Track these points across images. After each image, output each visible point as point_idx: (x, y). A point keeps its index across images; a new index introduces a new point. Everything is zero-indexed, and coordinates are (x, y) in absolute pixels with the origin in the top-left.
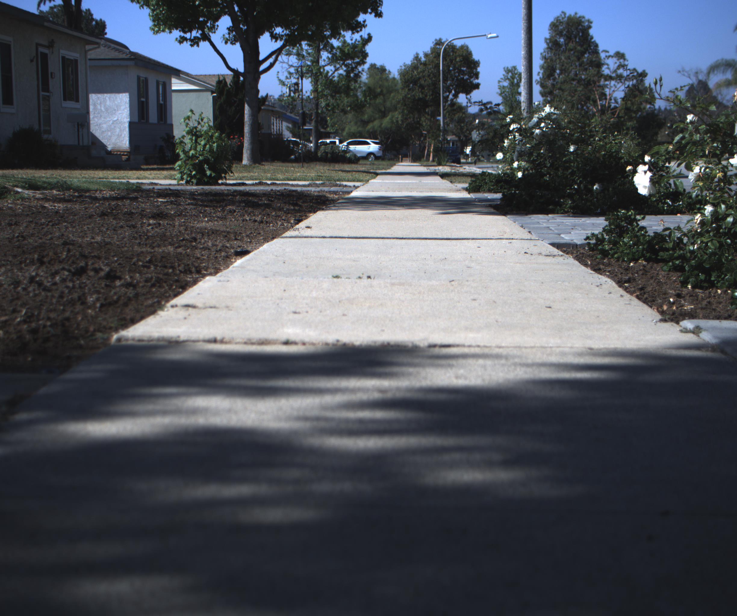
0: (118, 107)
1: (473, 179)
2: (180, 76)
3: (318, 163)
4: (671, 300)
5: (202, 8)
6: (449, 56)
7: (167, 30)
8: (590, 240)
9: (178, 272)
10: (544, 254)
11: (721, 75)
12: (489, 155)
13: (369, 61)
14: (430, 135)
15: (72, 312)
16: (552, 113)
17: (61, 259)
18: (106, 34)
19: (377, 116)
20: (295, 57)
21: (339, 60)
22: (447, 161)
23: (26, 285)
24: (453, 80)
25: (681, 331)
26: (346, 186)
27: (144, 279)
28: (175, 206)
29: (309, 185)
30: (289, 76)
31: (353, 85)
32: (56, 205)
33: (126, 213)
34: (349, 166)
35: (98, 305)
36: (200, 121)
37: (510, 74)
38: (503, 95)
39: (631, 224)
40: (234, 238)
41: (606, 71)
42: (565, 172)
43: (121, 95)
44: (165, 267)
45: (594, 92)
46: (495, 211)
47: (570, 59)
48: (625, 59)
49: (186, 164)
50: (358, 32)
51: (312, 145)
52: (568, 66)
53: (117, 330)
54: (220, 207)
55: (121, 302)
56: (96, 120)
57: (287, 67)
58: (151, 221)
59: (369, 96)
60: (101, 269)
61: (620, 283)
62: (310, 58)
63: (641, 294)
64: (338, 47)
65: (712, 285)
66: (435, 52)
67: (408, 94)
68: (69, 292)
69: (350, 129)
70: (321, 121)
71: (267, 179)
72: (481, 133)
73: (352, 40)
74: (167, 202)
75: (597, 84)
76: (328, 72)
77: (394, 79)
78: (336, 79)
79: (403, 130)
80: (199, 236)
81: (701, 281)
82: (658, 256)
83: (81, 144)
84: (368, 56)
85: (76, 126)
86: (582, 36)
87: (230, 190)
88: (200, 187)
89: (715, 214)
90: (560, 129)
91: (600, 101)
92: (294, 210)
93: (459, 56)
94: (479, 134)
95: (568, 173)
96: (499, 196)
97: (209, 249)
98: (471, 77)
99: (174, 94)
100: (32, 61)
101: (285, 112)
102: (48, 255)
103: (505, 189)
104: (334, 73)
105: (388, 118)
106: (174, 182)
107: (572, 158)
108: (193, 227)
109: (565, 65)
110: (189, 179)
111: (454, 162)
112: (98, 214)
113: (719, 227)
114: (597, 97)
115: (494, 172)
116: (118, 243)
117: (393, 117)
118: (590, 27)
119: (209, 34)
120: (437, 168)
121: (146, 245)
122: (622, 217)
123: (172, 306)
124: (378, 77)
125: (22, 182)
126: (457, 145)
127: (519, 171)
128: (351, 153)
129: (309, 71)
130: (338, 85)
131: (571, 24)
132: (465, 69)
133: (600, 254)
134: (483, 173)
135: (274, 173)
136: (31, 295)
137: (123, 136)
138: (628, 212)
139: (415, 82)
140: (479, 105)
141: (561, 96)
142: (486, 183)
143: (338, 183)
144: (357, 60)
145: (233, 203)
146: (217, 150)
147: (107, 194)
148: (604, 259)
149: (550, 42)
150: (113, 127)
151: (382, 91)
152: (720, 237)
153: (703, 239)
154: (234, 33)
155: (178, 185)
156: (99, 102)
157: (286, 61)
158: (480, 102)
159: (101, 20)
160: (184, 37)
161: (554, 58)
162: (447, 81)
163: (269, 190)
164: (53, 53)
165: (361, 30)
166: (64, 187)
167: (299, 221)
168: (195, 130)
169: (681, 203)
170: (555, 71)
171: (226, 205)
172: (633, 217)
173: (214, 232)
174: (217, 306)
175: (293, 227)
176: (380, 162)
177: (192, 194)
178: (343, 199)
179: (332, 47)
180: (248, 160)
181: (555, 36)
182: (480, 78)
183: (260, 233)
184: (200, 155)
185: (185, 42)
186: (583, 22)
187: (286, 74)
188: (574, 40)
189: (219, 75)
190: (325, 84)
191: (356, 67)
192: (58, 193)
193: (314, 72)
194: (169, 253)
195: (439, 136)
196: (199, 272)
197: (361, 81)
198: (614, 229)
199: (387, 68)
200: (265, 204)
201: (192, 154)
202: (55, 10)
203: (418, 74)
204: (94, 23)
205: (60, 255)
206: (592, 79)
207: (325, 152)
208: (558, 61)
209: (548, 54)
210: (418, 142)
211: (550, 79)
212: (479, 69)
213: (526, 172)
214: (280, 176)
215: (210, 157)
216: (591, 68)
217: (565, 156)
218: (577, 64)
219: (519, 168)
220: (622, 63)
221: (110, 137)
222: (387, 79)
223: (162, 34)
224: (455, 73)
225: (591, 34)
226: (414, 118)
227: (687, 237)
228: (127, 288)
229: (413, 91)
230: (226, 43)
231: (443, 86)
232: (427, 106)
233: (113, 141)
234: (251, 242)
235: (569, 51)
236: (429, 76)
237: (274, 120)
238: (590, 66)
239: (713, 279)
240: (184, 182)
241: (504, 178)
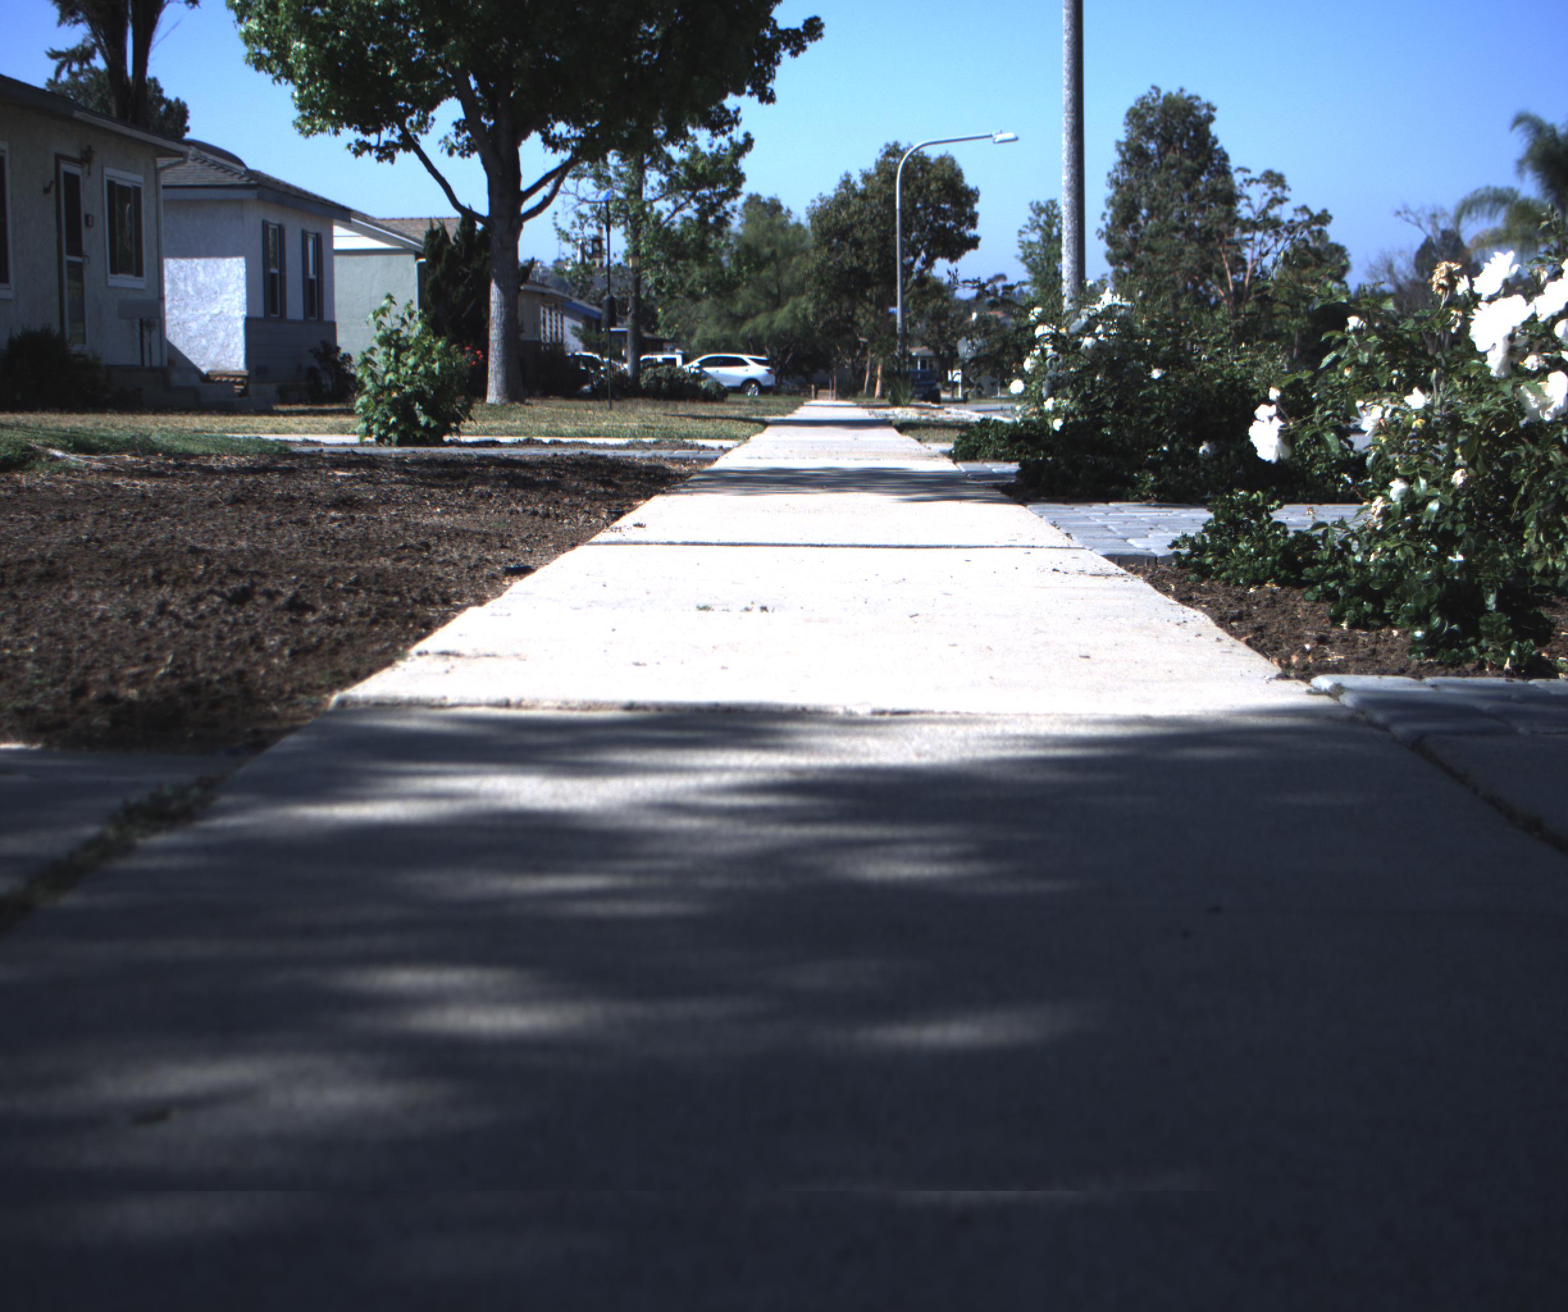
0: (223, 285)
1: (964, 434)
2: (350, 221)
3: (640, 400)
4: (1308, 647)
5: (401, 81)
6: (915, 178)
7: (329, 127)
8: (1180, 547)
9: (410, 601)
10: (1088, 572)
11: (1485, 220)
12: (993, 384)
13: (747, 189)
14: (876, 345)
15: (246, 661)
16: (1115, 305)
17: (196, 576)
18: (188, 129)
19: (763, 305)
20: (592, 181)
21: (685, 188)
22: (912, 397)
23: (154, 617)
24: (923, 229)
25: (1309, 692)
26: (704, 447)
27: (358, 610)
28: (371, 486)
29: (628, 446)
30: (577, 222)
31: (713, 241)
32: (136, 482)
33: (279, 498)
34: (709, 406)
35: (286, 652)
36: (407, 318)
37: (1043, 217)
38: (1029, 260)
39: (1258, 518)
40: (498, 544)
41: (1244, 211)
42: (1145, 419)
43: (228, 260)
44: (385, 593)
45: (1220, 254)
46: (1004, 496)
47: (1168, 185)
48: (1284, 187)
49: (378, 402)
50: (724, 133)
51: (626, 366)
52: (1164, 202)
53: (331, 690)
54: (459, 487)
55: (325, 647)
56: (176, 312)
57: (575, 202)
58: (333, 514)
59: (746, 264)
60: (279, 593)
61: (1222, 621)
62: (623, 184)
63: (1255, 638)
64: (683, 162)
65: (1387, 622)
66: (885, 170)
67: (829, 259)
68: (231, 630)
69: (705, 333)
70: (645, 316)
71: (540, 434)
72: (976, 342)
73: (711, 146)
74: (353, 477)
75: (1227, 238)
76: (660, 214)
77: (798, 226)
78: (677, 226)
79: (817, 334)
80: (433, 541)
81: (1367, 615)
82: (1302, 575)
83: (147, 364)
84: (744, 180)
85: (137, 326)
86: (1194, 137)
87: (470, 455)
88: (409, 449)
89: (1408, 496)
90: (1133, 337)
91: (1232, 274)
92: (606, 493)
93: (936, 179)
94: (973, 344)
95: (1149, 421)
96: (1013, 467)
97: (455, 564)
98: (961, 224)
99: (337, 259)
100: (47, 191)
101: (567, 295)
102: (169, 570)
103: (1027, 453)
104: (673, 215)
105: (786, 309)
106: (354, 439)
107: (1157, 391)
108: (417, 524)
109: (1160, 197)
110: (382, 432)
111: (925, 399)
112: (226, 500)
113: (1416, 521)
114: (1227, 266)
115: (1007, 420)
116: (282, 552)
117: (796, 306)
118: (1211, 119)
119: (416, 137)
120: (889, 411)
121: (336, 555)
122: (1239, 504)
123: (420, 654)
124: (765, 223)
125: (62, 438)
126: (931, 366)
127: (1057, 417)
128: (709, 381)
129: (622, 208)
130: (682, 239)
131: (1171, 113)
132: (947, 206)
133: (1194, 572)
134: (984, 422)
135: (553, 421)
136: (167, 634)
137: (232, 346)
138: (1251, 495)
139: (843, 233)
140: (973, 288)
141: (1149, 263)
142: (990, 442)
143: (688, 441)
144: (721, 188)
145: (484, 480)
146: (441, 373)
147: (233, 462)
148: (1202, 582)
149: (1128, 150)
150: (210, 327)
151: (774, 253)
152: (1419, 540)
153: (1386, 543)
154: (468, 133)
155: (362, 444)
156: (182, 275)
157: (572, 189)
158: (975, 281)
159: (177, 100)
160: (364, 142)
161: (1136, 184)
162: (911, 232)
163: (550, 454)
164: (89, 174)
165: (731, 129)
166: (143, 446)
167: (619, 515)
168: (395, 337)
169: (1370, 480)
170: (1138, 212)
171: (471, 485)
172: (1260, 504)
173: (459, 534)
174: (498, 652)
175: (608, 525)
176: (771, 399)
177: (399, 462)
178: (699, 472)
179: (670, 161)
180: (499, 394)
181: (1138, 138)
182: (979, 227)
183: (546, 537)
184: (405, 383)
185: (366, 153)
186: (1197, 108)
187: (572, 217)
188: (1178, 144)
189: (430, 219)
190: (655, 238)
191: (720, 203)
192: (134, 459)
193: (631, 213)
194: (385, 570)
195: (894, 347)
196: (446, 601)
197: (729, 234)
198: (1224, 526)
199: (785, 204)
200: (547, 482)
201: (391, 381)
202: (82, 79)
203: (850, 216)
204: (163, 108)
205: (192, 570)
206: (1215, 228)
207: (655, 377)
208: (1144, 190)
209: (1123, 174)
210: (849, 361)
211: (1126, 228)
212: (977, 207)
213: (1071, 420)
214: (567, 427)
215: (427, 388)
216: (1213, 205)
217: (1144, 387)
218: (1185, 196)
219: (1056, 412)
220: (1279, 196)
221: (206, 348)
222: (783, 228)
223: (320, 136)
224: (926, 215)
225: (1213, 134)
226: (840, 309)
227: (1358, 539)
228: (332, 625)
229: (839, 252)
230: (450, 153)
231: (902, 242)
232: (869, 285)
233: (212, 356)
234: (531, 552)
235: (1167, 169)
236: (872, 221)
237: (545, 314)
238: (1210, 201)
239: (1387, 611)
240: (372, 439)
241: (1025, 432)
